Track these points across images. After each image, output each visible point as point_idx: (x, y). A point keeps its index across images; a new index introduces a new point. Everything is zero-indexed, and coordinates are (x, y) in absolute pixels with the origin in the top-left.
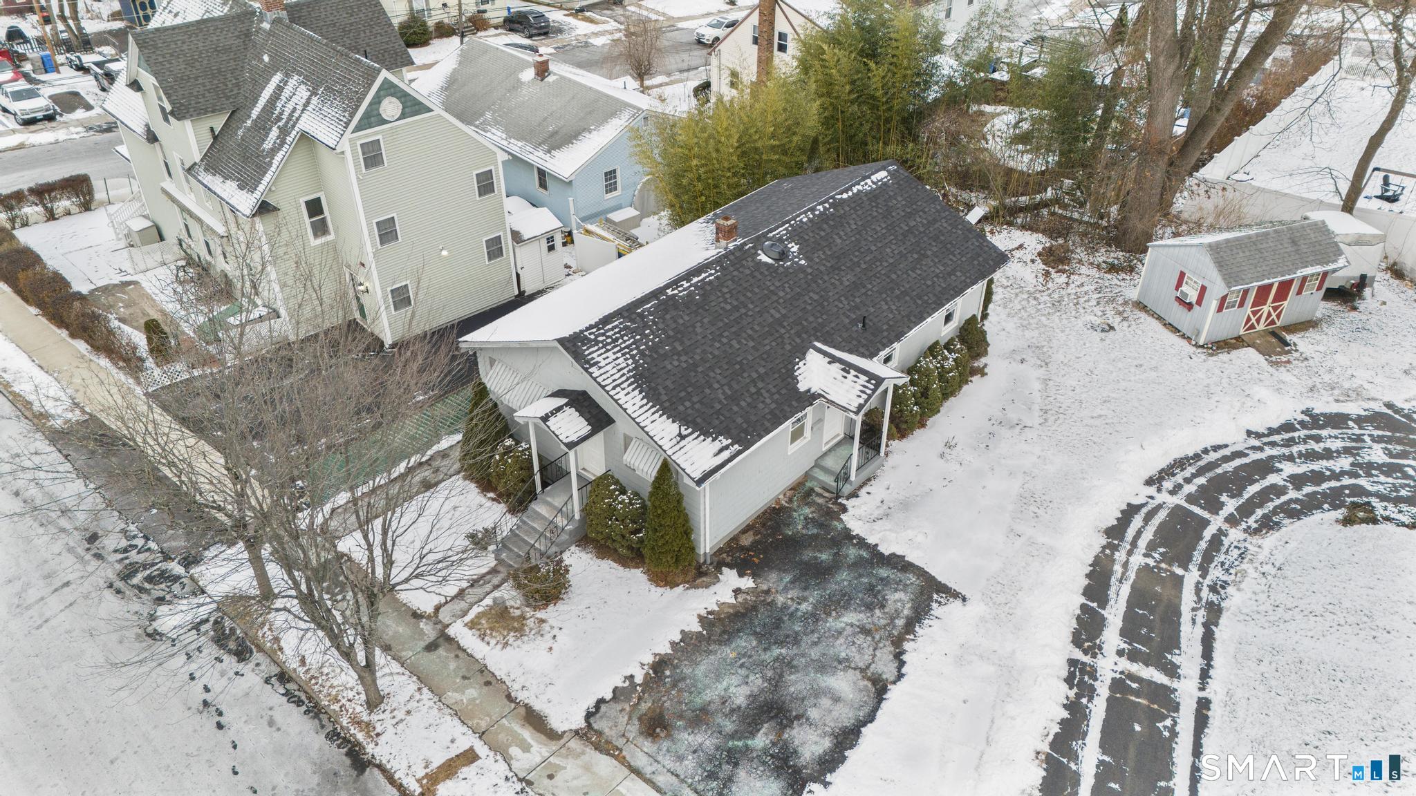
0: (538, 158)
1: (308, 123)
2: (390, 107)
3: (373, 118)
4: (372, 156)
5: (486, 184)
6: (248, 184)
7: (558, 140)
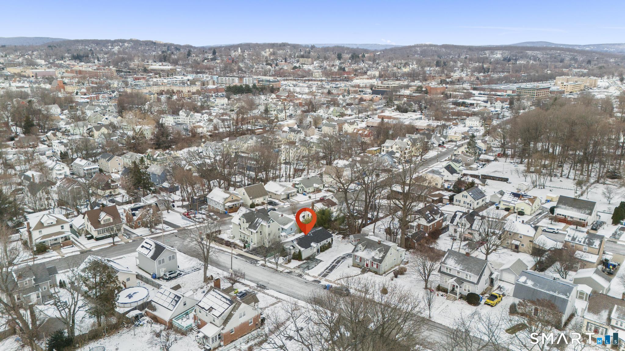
0: (283, 227)
1: (262, 223)
2: (271, 222)
3: (270, 223)
4: (269, 226)
5: (279, 229)
6: (255, 229)
7: (285, 224)
